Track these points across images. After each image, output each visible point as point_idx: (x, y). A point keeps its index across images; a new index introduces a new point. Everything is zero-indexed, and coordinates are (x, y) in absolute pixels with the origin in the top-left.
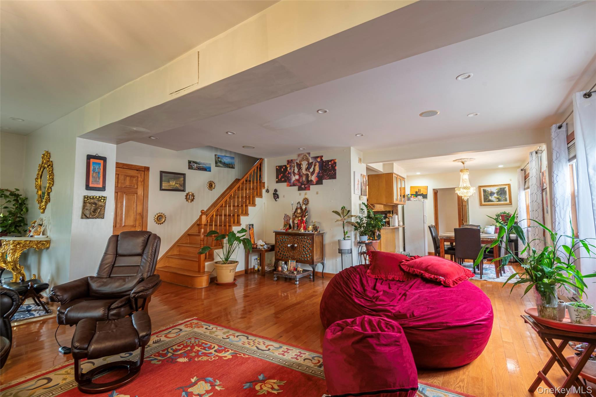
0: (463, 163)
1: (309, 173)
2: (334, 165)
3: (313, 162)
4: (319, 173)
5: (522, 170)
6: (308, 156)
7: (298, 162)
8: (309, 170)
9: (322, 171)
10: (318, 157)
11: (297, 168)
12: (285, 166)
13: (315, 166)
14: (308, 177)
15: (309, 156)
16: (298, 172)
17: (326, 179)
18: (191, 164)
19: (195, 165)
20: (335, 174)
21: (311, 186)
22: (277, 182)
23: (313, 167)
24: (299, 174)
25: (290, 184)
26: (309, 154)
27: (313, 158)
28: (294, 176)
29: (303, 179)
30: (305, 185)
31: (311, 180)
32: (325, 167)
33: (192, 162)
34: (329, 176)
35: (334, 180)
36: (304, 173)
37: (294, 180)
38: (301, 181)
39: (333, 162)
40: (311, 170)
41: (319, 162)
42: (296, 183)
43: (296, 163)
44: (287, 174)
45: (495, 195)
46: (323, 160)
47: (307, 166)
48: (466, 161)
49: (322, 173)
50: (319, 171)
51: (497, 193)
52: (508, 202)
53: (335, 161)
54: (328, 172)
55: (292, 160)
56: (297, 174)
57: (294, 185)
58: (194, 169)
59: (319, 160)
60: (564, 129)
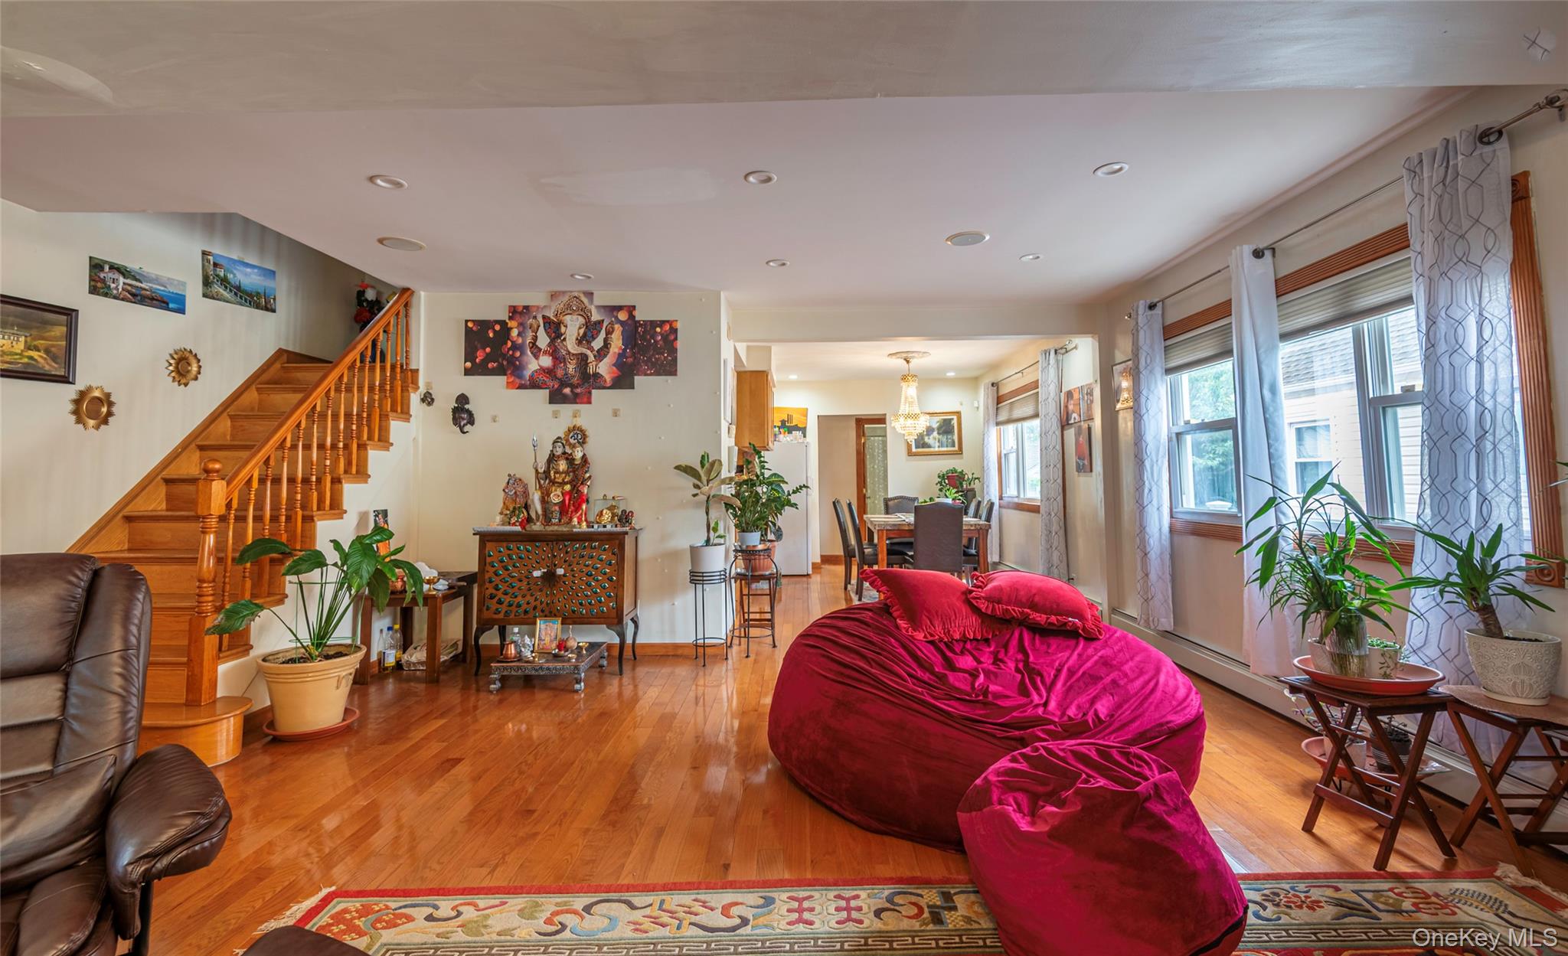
0: (908, 362)
1: (589, 353)
2: (672, 337)
3: (603, 321)
4: (621, 355)
5: (993, 385)
6: (585, 300)
7: (551, 314)
8: (589, 342)
9: (631, 349)
10: (620, 308)
11: (547, 333)
12: (503, 323)
13: (609, 333)
14: (587, 364)
15: (591, 301)
16: (549, 345)
17: (646, 375)
18: (102, 275)
19: (122, 280)
20: (675, 360)
21: (594, 392)
22: (468, 372)
23: (603, 334)
24: (554, 352)
25: (518, 381)
26: (590, 295)
27: (602, 310)
28: (536, 357)
29: (566, 368)
30: (573, 387)
31: (597, 375)
32: (643, 338)
33: (107, 268)
34: (654, 365)
35: (670, 379)
36: (572, 351)
37: (536, 371)
38: (560, 373)
39: (667, 327)
40: (598, 344)
41: (622, 323)
42: (542, 378)
43: (544, 317)
44: (509, 349)
45: (935, 434)
46: (637, 319)
47: (582, 331)
48: (913, 357)
49: (634, 355)
50: (624, 350)
51: (939, 428)
52: (956, 448)
53: (674, 325)
54: (653, 355)
55: (526, 308)
56: (545, 352)
57: (534, 385)
58: (115, 298)
59: (623, 316)
60: (1158, 311)
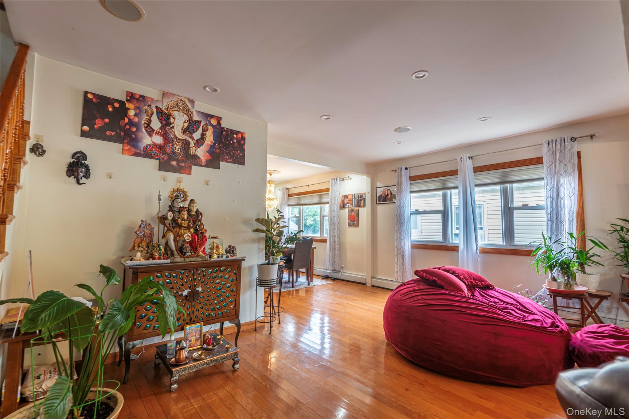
0: (271, 175)
1: (190, 140)
2: (243, 142)
3: (201, 122)
4: (212, 147)
6: (189, 105)
7: (163, 107)
8: (191, 133)
9: (219, 144)
10: (212, 117)
11: (160, 120)
12: (122, 103)
13: (205, 130)
14: (189, 148)
15: (193, 106)
16: (161, 128)
17: (227, 162)
20: (244, 156)
21: (193, 167)
22: (84, 134)
23: (200, 130)
24: (165, 135)
25: (134, 150)
26: (192, 102)
27: (200, 115)
28: (151, 135)
29: (174, 148)
30: (178, 161)
31: (195, 157)
32: (226, 139)
34: (232, 157)
35: (240, 167)
36: (178, 136)
37: (149, 145)
38: (169, 150)
39: (240, 136)
40: (197, 135)
41: (213, 126)
42: (154, 151)
43: (157, 108)
44: (126, 124)
46: (222, 126)
47: (186, 125)
48: (274, 173)
49: (220, 148)
50: (214, 144)
53: (244, 135)
54: (232, 150)
55: (143, 97)
56: (157, 133)
57: (147, 154)
59: (214, 122)
60: (408, 171)
